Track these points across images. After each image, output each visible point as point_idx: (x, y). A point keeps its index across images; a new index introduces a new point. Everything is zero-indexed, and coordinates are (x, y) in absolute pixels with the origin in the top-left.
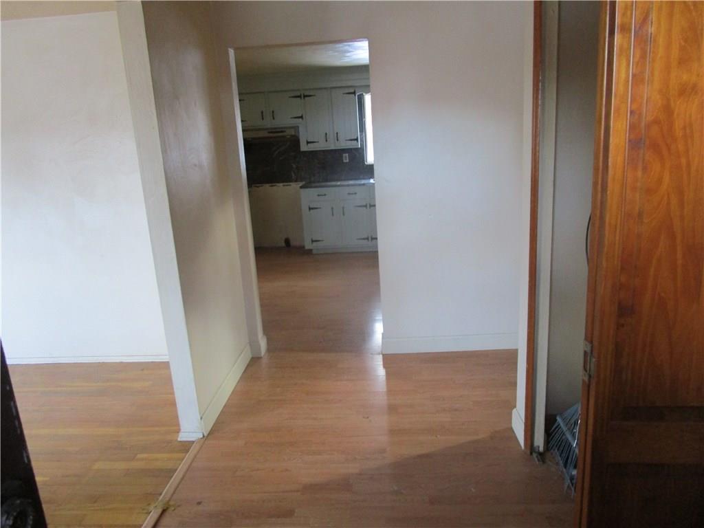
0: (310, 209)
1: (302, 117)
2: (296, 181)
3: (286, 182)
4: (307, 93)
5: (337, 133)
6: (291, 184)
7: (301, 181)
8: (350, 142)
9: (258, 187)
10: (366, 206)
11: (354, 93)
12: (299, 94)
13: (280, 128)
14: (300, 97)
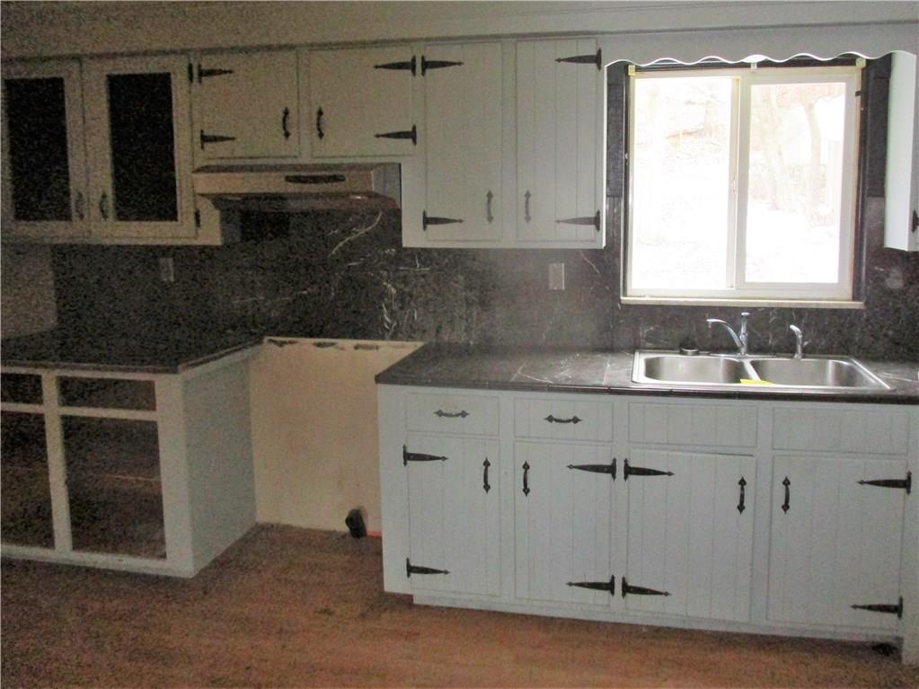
0: (408, 457)
1: (411, 135)
2: (394, 337)
3: (365, 336)
4: (435, 55)
5: (528, 195)
6: (379, 343)
7: (410, 338)
8: (573, 227)
9: (281, 344)
10: (611, 470)
11: (597, 59)
12: (408, 59)
13: (329, 167)
14: (411, 66)
